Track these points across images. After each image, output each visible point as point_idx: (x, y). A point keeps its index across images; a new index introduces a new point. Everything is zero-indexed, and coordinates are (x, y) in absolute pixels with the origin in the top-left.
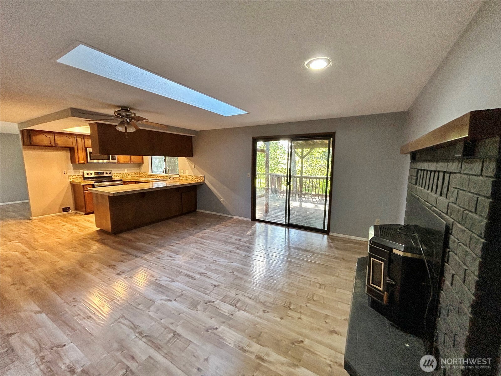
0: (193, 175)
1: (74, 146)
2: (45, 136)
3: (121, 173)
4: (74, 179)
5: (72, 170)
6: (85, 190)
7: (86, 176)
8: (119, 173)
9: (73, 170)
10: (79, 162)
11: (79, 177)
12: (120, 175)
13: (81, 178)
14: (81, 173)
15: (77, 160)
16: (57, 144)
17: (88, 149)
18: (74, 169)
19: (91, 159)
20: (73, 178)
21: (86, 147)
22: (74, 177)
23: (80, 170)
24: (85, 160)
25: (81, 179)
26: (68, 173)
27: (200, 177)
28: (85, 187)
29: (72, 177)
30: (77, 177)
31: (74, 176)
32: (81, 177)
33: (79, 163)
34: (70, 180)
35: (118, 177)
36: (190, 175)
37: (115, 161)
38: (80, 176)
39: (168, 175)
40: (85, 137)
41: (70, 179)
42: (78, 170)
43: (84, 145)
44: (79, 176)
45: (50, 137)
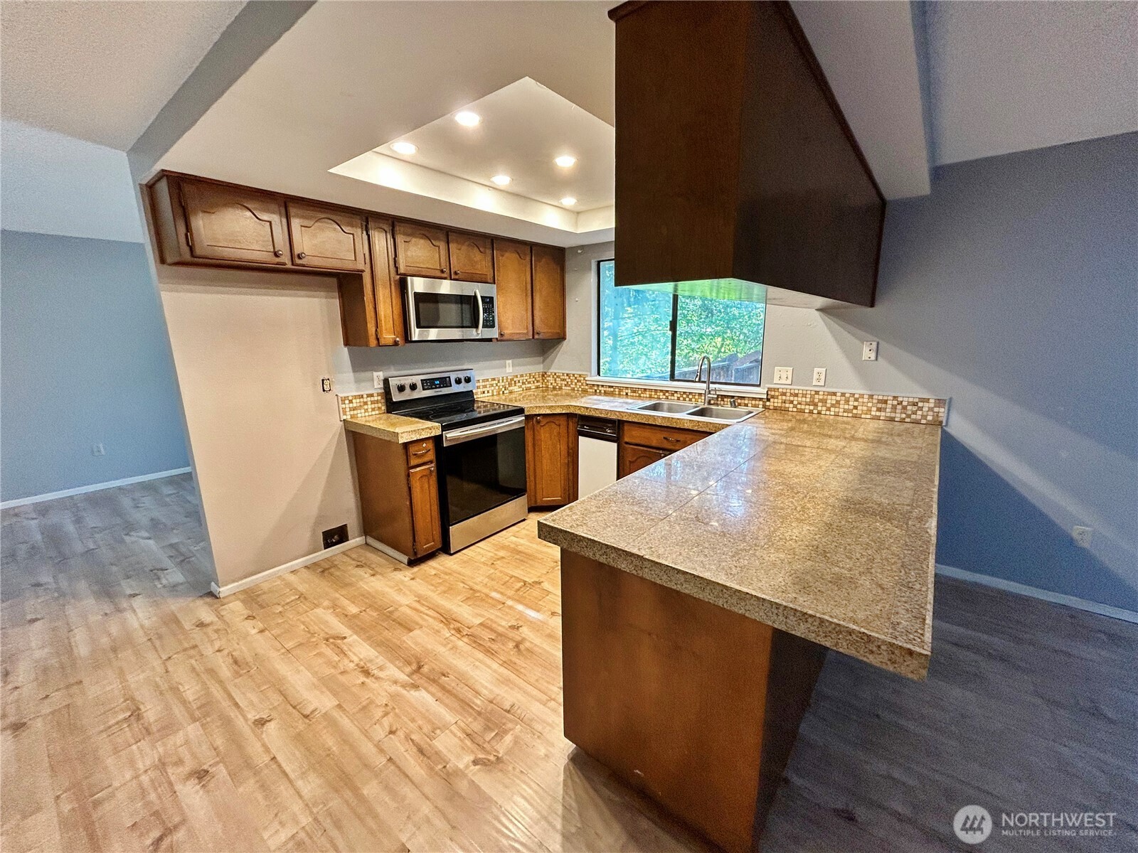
0: (858, 392)
1: (360, 266)
2: (249, 214)
3: (494, 379)
4: (355, 412)
5: (349, 375)
6: (413, 462)
7: (397, 397)
8: (490, 377)
9: (352, 374)
10: (378, 339)
11: (373, 402)
12: (492, 385)
13: (380, 405)
14: (379, 386)
15: (374, 329)
16: (299, 257)
17: (409, 278)
18: (354, 371)
19: (422, 324)
20: (354, 409)
21: (402, 270)
22: (356, 403)
23: (375, 374)
24: (399, 328)
25: (379, 408)
26: (336, 389)
27: (915, 404)
28: (412, 450)
29: (351, 402)
30: (366, 403)
31: (355, 397)
32: (377, 402)
33: (379, 345)
34: (345, 417)
35: (486, 394)
36: (839, 391)
37: (493, 333)
38: (376, 398)
39: (704, 386)
40: (397, 228)
41: (345, 413)
42: (368, 374)
43: (395, 264)
44: (372, 395)
45: (270, 222)
